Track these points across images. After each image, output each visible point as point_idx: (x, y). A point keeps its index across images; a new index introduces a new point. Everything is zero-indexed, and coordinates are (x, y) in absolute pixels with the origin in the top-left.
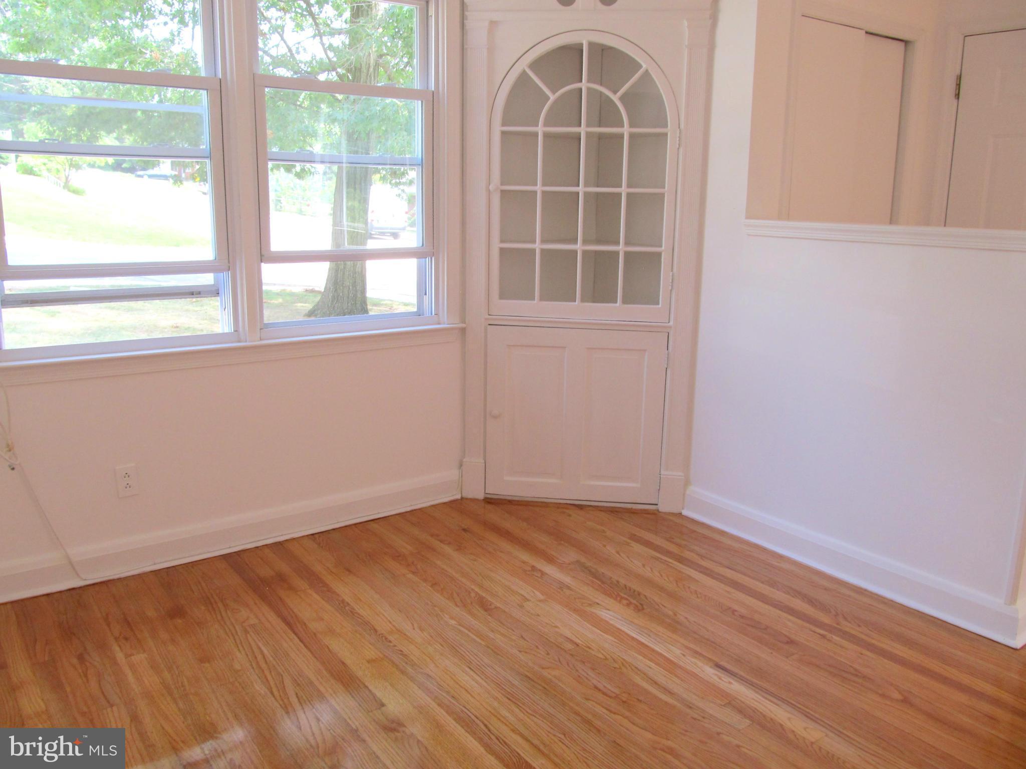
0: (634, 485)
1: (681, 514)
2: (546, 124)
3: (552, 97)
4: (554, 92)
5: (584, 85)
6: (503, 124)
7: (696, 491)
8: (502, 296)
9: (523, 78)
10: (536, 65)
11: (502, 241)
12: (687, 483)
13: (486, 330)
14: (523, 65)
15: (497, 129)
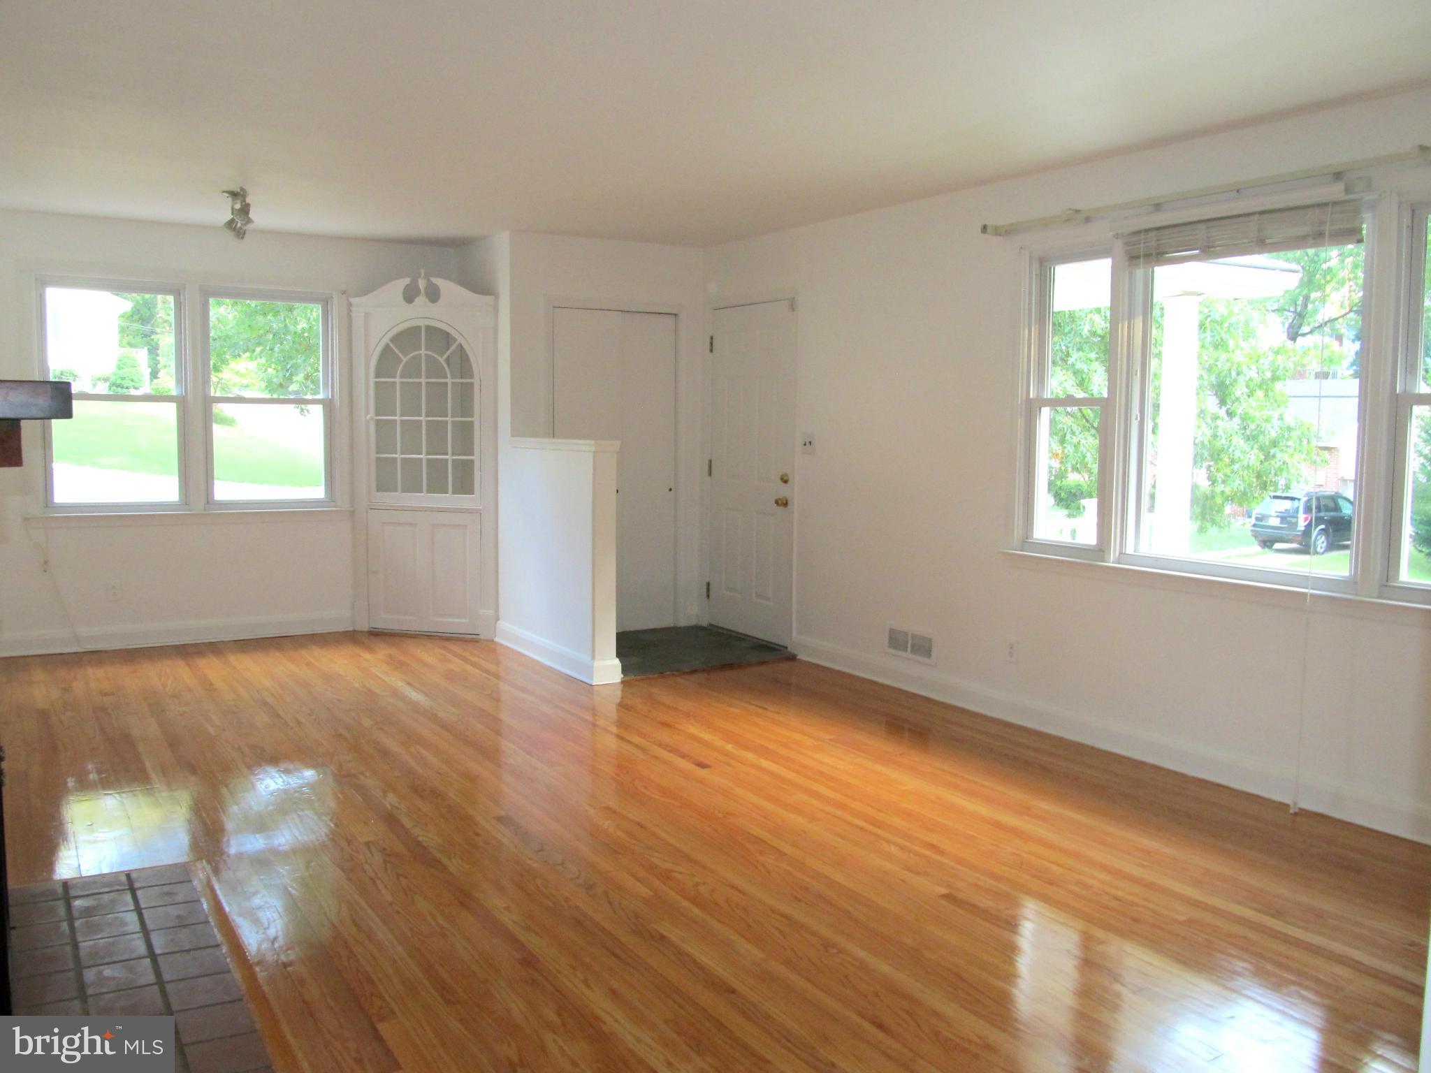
0: (464, 621)
1: (493, 641)
2: (402, 377)
3: (404, 360)
4: (405, 356)
5: (423, 352)
6: (377, 376)
7: (502, 624)
8: (378, 491)
9: (387, 347)
10: (393, 340)
11: (377, 453)
12: (498, 619)
13: (367, 512)
14: (386, 340)
15: (372, 380)
